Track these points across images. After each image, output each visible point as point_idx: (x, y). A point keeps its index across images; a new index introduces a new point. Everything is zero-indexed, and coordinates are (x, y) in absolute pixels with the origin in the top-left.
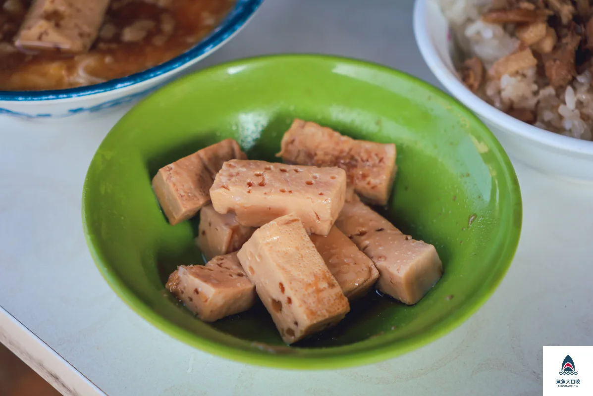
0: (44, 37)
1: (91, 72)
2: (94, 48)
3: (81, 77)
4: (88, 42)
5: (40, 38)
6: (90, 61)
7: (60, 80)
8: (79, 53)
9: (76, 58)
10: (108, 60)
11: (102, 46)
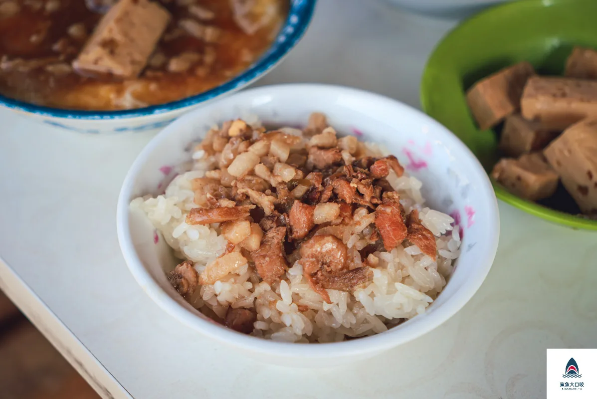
0: (100, 63)
1: (137, 96)
2: (142, 75)
3: (127, 101)
4: (138, 69)
5: (96, 62)
6: (136, 87)
7: (109, 102)
8: (128, 79)
9: (126, 83)
10: (153, 87)
11: (149, 73)
